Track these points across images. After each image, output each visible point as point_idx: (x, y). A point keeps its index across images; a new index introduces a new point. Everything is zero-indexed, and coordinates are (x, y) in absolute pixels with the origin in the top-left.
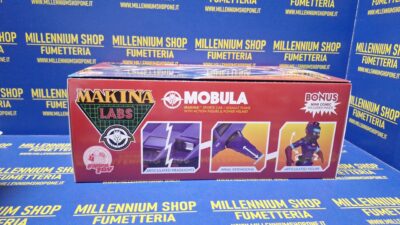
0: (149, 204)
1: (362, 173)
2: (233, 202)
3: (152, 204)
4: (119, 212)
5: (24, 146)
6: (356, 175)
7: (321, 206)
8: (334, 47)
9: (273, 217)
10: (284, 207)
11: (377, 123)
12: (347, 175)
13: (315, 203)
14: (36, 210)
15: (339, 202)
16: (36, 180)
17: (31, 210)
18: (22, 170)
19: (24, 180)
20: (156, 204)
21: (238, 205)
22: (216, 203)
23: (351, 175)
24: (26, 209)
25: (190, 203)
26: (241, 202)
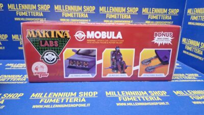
0: (72, 93)
1: (190, 78)
2: (118, 92)
3: (73, 93)
4: (55, 97)
5: (8, 65)
6: (186, 79)
7: (167, 94)
8: (175, 12)
9: (140, 100)
10: (146, 95)
11: (198, 52)
12: (181, 79)
13: (164, 93)
14: (10, 95)
15: (177, 93)
16: (12, 81)
17: (7, 96)
18: (5, 76)
19: (5, 81)
20: (75, 93)
21: (121, 94)
22: (108, 92)
23: (184, 79)
24: (4, 95)
25: (94, 92)
26: (122, 92)
